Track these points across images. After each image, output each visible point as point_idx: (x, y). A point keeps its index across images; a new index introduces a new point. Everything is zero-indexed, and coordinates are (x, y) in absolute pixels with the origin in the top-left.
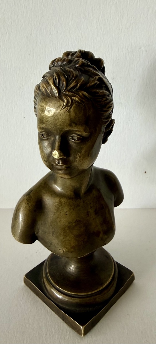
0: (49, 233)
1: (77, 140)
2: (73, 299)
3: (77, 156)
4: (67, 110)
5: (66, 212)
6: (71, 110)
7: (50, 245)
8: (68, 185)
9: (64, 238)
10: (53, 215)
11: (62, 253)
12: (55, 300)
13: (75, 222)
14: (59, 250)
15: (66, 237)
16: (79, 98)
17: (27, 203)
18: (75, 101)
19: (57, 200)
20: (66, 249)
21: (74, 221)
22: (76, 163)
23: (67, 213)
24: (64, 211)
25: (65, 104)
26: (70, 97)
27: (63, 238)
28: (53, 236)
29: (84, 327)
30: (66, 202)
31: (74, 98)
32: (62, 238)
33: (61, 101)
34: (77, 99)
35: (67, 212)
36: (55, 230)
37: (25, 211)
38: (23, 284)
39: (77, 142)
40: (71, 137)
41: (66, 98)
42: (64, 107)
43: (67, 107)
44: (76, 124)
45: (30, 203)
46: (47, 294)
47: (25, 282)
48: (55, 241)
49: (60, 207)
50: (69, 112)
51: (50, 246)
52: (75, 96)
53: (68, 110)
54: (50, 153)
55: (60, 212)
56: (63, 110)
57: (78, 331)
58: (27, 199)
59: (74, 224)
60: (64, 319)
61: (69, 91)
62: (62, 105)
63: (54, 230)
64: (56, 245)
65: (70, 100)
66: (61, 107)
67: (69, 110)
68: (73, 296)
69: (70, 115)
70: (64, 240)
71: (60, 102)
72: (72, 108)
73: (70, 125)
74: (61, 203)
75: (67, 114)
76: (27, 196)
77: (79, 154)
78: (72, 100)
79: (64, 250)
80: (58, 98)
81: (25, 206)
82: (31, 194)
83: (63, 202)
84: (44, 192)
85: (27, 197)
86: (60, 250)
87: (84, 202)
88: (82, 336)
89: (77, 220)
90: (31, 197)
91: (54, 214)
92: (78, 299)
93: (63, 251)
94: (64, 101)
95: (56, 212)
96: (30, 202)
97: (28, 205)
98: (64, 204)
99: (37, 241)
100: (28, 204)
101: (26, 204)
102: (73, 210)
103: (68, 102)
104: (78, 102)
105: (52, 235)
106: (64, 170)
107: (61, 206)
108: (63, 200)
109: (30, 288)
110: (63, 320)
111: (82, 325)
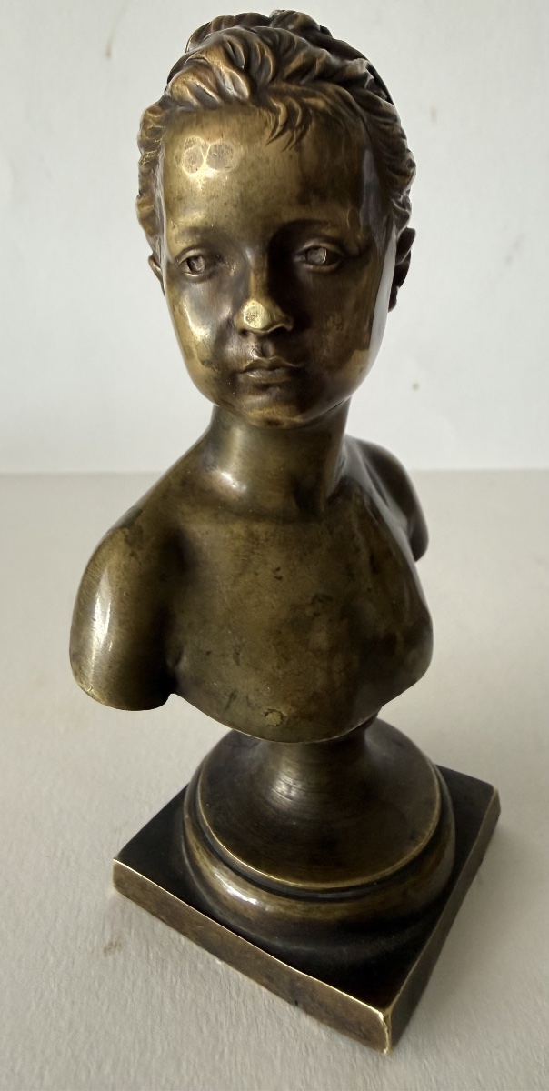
0: (223, 655)
1: (326, 264)
2: (324, 906)
3: (330, 324)
4: (289, 143)
5: (278, 569)
6: (305, 140)
7: (230, 702)
8: (273, 473)
9: (279, 668)
10: (229, 588)
11: (278, 725)
12: (253, 929)
13: (313, 603)
14: (266, 714)
15: (287, 660)
16: (327, 103)
17: (129, 551)
18: (315, 109)
19: (238, 528)
20: (289, 707)
21: (310, 600)
22: (325, 353)
23: (279, 574)
24: (270, 566)
25: (281, 119)
26: (296, 96)
27: (275, 665)
28: (238, 663)
29: (389, 1011)
30: (274, 535)
31: (312, 101)
32: (273, 668)
33: (265, 113)
34: (321, 104)
35: (282, 570)
36: (244, 640)
37: (126, 583)
38: (112, 892)
39: (326, 269)
40: (300, 254)
41: (281, 101)
42: (279, 129)
43: (288, 133)
44: (323, 197)
45: (139, 553)
46: (217, 910)
47: (121, 882)
48: (249, 684)
49: (253, 553)
50: (299, 147)
51: (228, 706)
52: (314, 96)
53: (294, 140)
54: (224, 327)
55: (257, 574)
56: (275, 143)
57: (367, 1035)
58: (126, 541)
59: (309, 611)
60: (295, 996)
61: (290, 79)
62: (272, 124)
63: (241, 638)
64: (252, 698)
65: (296, 106)
66: (268, 132)
67: (296, 143)
68: (320, 896)
69: (301, 162)
70: (280, 672)
71: (260, 114)
72: (309, 132)
73: (303, 200)
74: (252, 537)
75: (291, 157)
76: (127, 530)
77: (334, 316)
78: (303, 105)
79: (285, 714)
80: (251, 105)
81: (123, 562)
82: (139, 522)
83: (263, 537)
84: (186, 508)
85: (124, 533)
86: (270, 716)
87: (331, 533)
88: (385, 1051)
89: (316, 596)
90: (141, 532)
91: (235, 583)
92: (342, 905)
93: (282, 717)
94: (275, 111)
95: (240, 574)
96: (140, 548)
97: (133, 559)
98: (267, 540)
99: (173, 698)
100: (132, 554)
101: (124, 555)
102: (301, 560)
103: (291, 113)
104: (323, 113)
105: (232, 662)
106: (280, 385)
107: (255, 551)
108: (260, 528)
109: (140, 902)
110: (296, 1003)
111: (381, 1006)
